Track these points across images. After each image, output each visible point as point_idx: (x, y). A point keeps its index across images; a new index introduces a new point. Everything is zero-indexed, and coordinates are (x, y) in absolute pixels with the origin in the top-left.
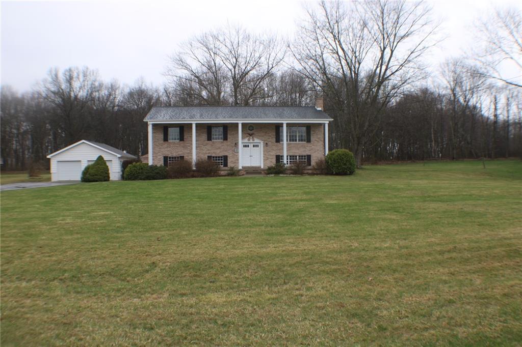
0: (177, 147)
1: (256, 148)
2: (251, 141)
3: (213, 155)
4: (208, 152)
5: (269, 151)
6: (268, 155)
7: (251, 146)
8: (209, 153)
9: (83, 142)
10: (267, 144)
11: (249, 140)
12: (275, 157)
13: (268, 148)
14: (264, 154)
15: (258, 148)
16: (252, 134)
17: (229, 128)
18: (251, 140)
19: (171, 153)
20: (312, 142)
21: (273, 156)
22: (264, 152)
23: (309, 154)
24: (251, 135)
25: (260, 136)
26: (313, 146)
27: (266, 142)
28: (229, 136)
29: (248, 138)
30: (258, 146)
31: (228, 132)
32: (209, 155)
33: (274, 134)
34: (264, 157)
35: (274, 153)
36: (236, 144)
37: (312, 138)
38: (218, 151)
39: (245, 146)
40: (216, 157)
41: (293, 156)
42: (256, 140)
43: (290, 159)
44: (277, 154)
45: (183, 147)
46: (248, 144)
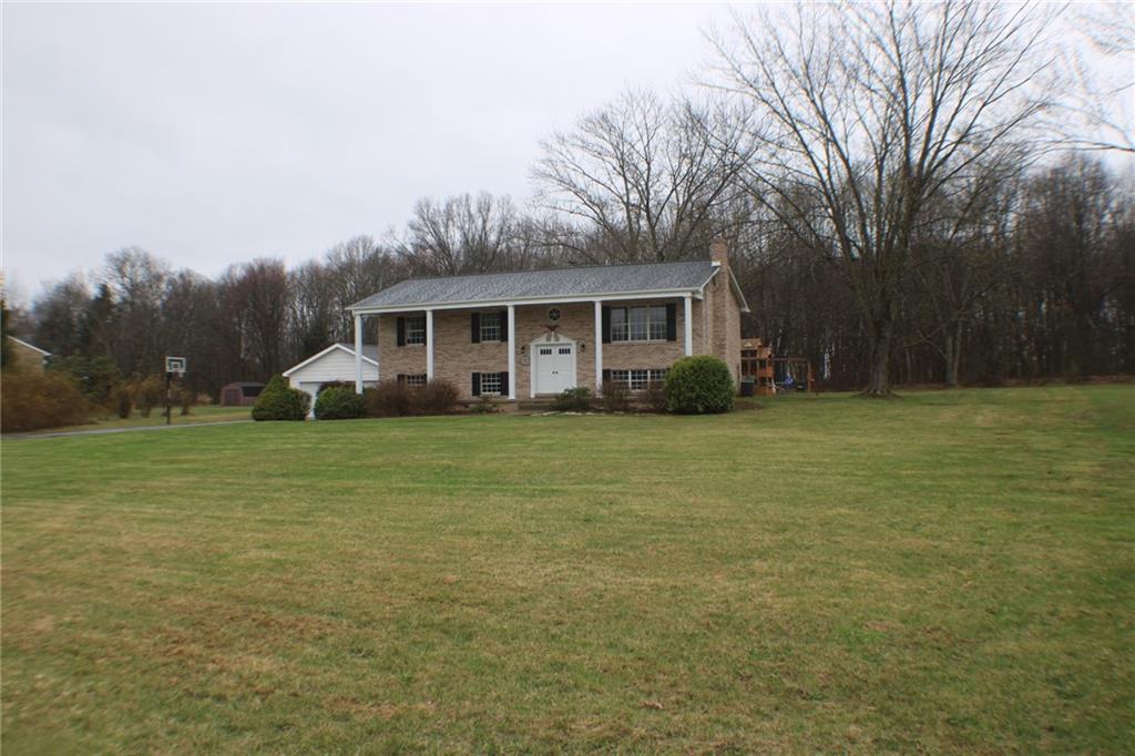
1: (565, 355)
2: (553, 341)
3: (483, 372)
4: (472, 365)
5: (588, 362)
6: (588, 370)
7: (555, 350)
8: (475, 368)
9: (337, 349)
10: (583, 347)
11: (548, 339)
13: (585, 354)
14: (578, 368)
15: (568, 355)
16: (556, 327)
18: (553, 338)
19: (410, 368)
20: (678, 340)
22: (578, 363)
24: (552, 328)
25: (570, 330)
26: (681, 349)
27: (582, 342)
29: (546, 335)
30: (568, 351)
32: (475, 371)
34: (578, 374)
36: (523, 348)
37: (679, 333)
38: (491, 364)
39: (543, 352)
40: (489, 375)
41: (639, 372)
42: (563, 340)
43: (633, 378)
44: (606, 368)
46: (549, 348)
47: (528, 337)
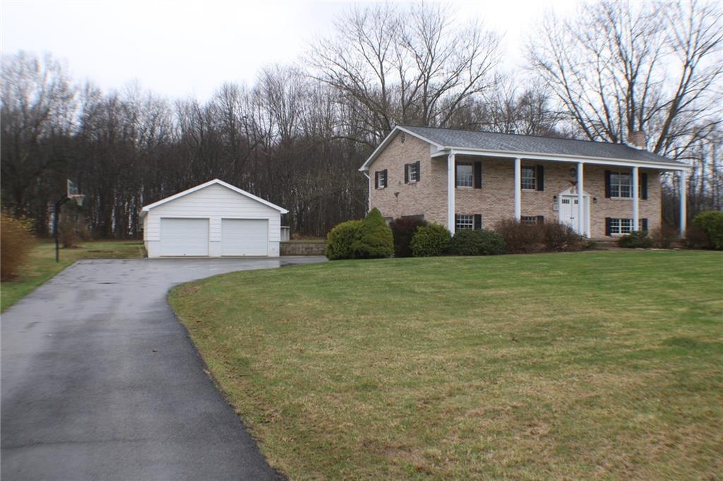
0: (471, 197)
2: (574, 193)
3: (524, 215)
5: (597, 211)
6: (596, 217)
7: (572, 201)
9: (217, 183)
10: (595, 199)
11: (572, 192)
12: (604, 221)
13: (595, 205)
14: (591, 216)
17: (545, 171)
19: (462, 209)
20: (648, 199)
21: (601, 218)
22: (591, 212)
23: (645, 217)
24: (575, 183)
26: (650, 206)
27: (594, 196)
28: (545, 184)
29: (570, 188)
31: (545, 176)
33: (603, 183)
34: (591, 220)
35: (603, 215)
36: (554, 197)
37: (649, 194)
38: (530, 208)
39: (565, 202)
40: (527, 218)
41: (625, 220)
44: (607, 216)
45: (480, 198)
46: (567, 198)
47: (557, 189)
